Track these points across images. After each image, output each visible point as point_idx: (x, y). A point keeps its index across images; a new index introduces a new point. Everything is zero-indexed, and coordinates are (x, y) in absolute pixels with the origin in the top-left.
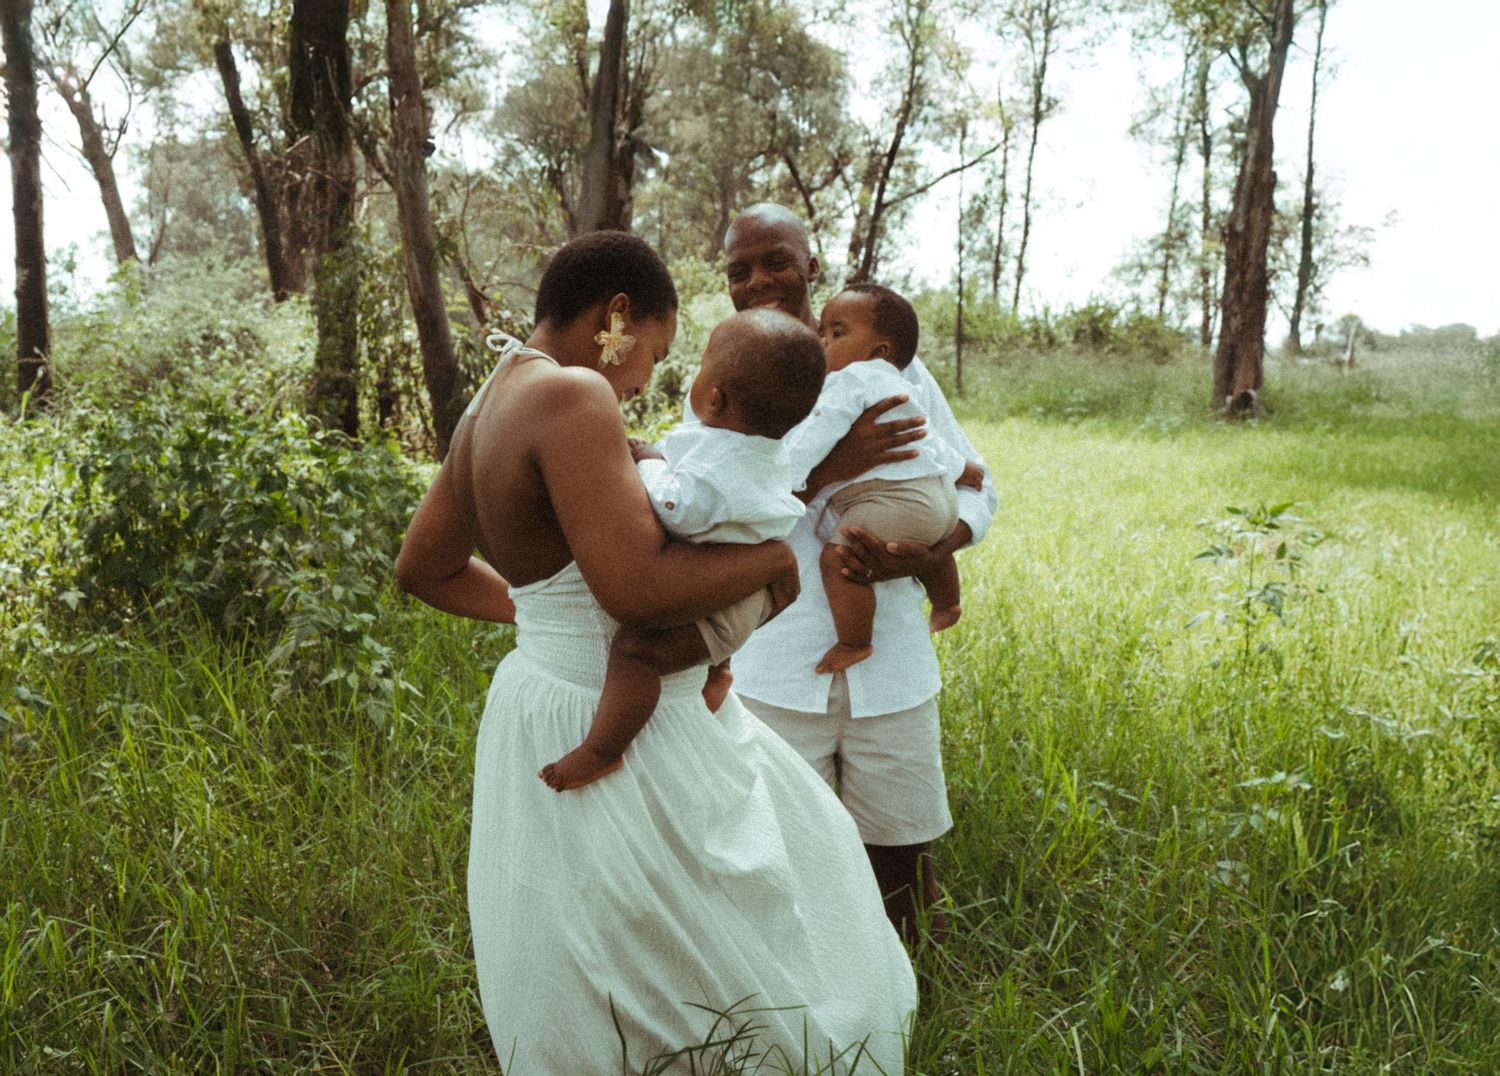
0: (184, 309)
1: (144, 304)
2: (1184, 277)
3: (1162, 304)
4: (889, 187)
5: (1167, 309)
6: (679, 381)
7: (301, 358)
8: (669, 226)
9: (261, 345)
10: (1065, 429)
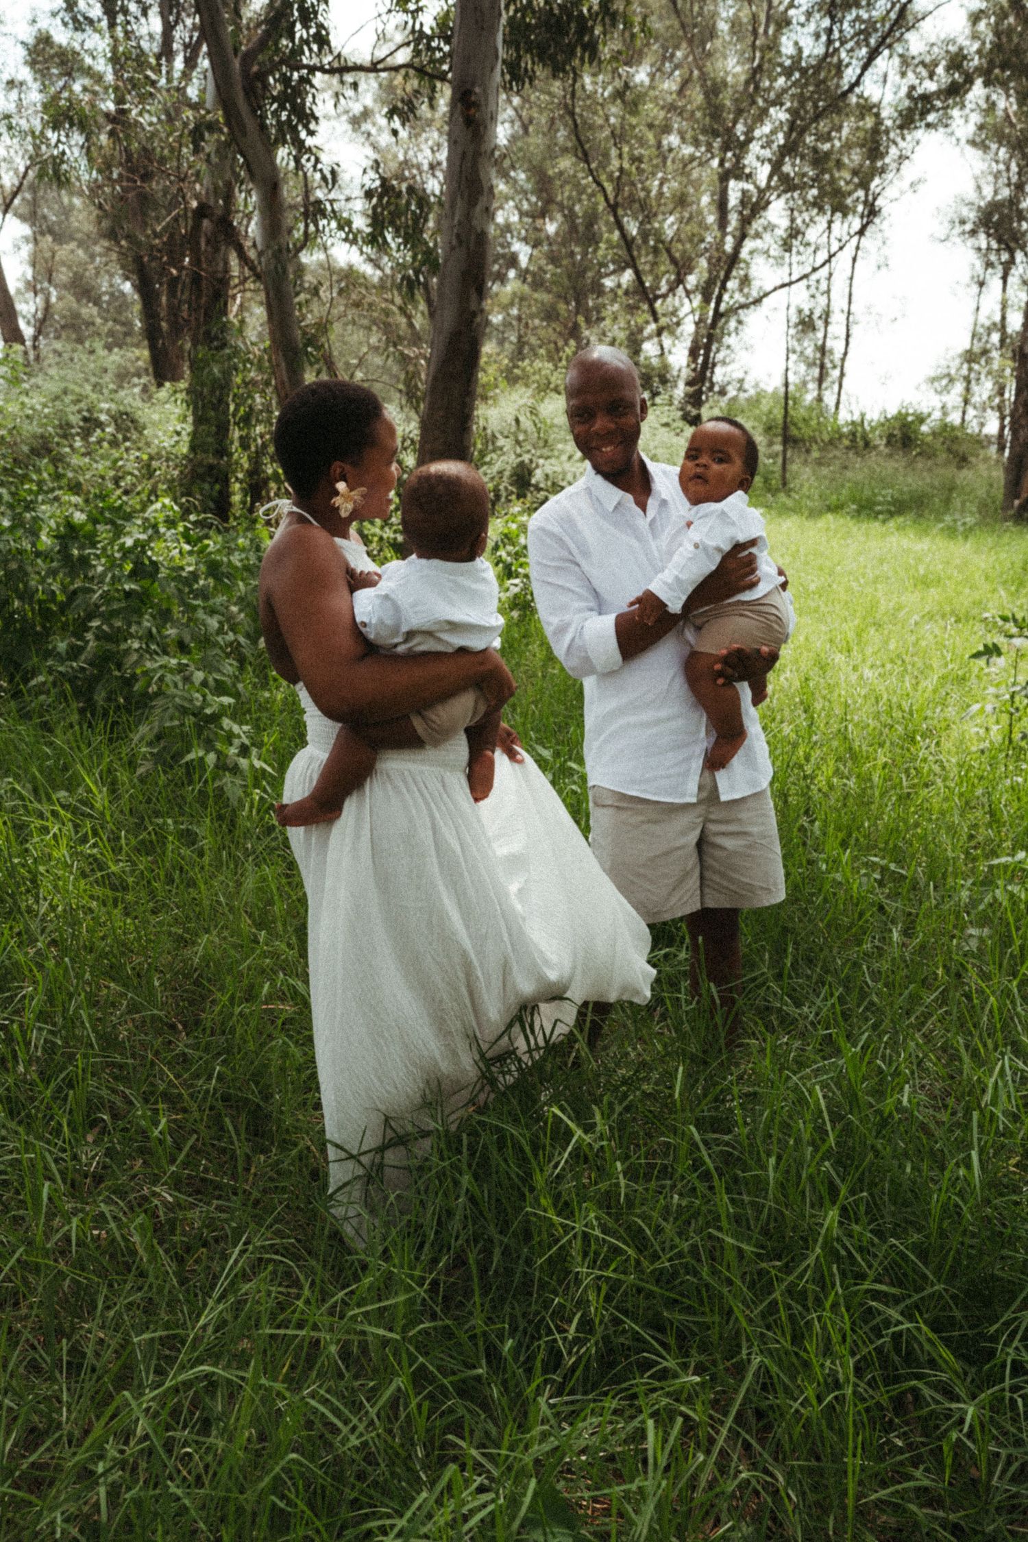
0: (65, 392)
1: (26, 386)
2: (984, 389)
3: (964, 413)
4: (726, 297)
5: (967, 418)
6: (530, 473)
7: (177, 442)
8: (527, 325)
9: (140, 429)
10: (876, 526)
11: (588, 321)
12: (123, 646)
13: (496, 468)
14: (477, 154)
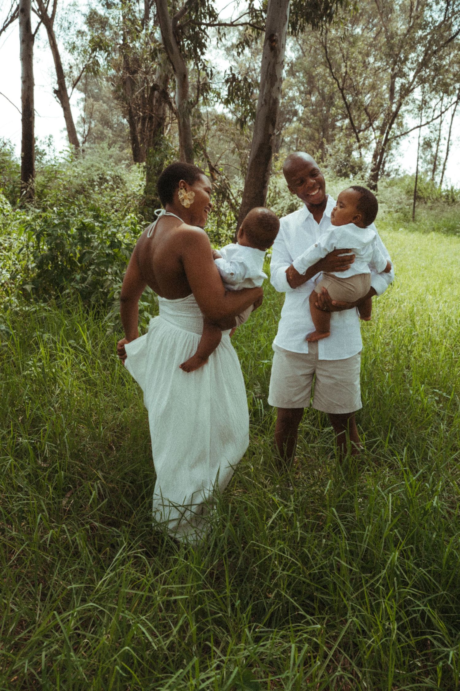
0: (92, 166)
1: (76, 163)
4: (391, 132)
7: (139, 189)
8: (300, 142)
9: (124, 183)
10: (455, 238)
11: (328, 141)
12: (104, 278)
13: (281, 205)
14: (275, 63)
